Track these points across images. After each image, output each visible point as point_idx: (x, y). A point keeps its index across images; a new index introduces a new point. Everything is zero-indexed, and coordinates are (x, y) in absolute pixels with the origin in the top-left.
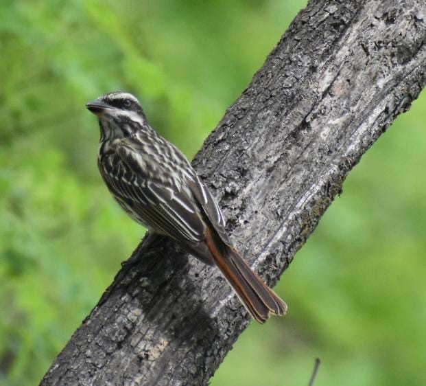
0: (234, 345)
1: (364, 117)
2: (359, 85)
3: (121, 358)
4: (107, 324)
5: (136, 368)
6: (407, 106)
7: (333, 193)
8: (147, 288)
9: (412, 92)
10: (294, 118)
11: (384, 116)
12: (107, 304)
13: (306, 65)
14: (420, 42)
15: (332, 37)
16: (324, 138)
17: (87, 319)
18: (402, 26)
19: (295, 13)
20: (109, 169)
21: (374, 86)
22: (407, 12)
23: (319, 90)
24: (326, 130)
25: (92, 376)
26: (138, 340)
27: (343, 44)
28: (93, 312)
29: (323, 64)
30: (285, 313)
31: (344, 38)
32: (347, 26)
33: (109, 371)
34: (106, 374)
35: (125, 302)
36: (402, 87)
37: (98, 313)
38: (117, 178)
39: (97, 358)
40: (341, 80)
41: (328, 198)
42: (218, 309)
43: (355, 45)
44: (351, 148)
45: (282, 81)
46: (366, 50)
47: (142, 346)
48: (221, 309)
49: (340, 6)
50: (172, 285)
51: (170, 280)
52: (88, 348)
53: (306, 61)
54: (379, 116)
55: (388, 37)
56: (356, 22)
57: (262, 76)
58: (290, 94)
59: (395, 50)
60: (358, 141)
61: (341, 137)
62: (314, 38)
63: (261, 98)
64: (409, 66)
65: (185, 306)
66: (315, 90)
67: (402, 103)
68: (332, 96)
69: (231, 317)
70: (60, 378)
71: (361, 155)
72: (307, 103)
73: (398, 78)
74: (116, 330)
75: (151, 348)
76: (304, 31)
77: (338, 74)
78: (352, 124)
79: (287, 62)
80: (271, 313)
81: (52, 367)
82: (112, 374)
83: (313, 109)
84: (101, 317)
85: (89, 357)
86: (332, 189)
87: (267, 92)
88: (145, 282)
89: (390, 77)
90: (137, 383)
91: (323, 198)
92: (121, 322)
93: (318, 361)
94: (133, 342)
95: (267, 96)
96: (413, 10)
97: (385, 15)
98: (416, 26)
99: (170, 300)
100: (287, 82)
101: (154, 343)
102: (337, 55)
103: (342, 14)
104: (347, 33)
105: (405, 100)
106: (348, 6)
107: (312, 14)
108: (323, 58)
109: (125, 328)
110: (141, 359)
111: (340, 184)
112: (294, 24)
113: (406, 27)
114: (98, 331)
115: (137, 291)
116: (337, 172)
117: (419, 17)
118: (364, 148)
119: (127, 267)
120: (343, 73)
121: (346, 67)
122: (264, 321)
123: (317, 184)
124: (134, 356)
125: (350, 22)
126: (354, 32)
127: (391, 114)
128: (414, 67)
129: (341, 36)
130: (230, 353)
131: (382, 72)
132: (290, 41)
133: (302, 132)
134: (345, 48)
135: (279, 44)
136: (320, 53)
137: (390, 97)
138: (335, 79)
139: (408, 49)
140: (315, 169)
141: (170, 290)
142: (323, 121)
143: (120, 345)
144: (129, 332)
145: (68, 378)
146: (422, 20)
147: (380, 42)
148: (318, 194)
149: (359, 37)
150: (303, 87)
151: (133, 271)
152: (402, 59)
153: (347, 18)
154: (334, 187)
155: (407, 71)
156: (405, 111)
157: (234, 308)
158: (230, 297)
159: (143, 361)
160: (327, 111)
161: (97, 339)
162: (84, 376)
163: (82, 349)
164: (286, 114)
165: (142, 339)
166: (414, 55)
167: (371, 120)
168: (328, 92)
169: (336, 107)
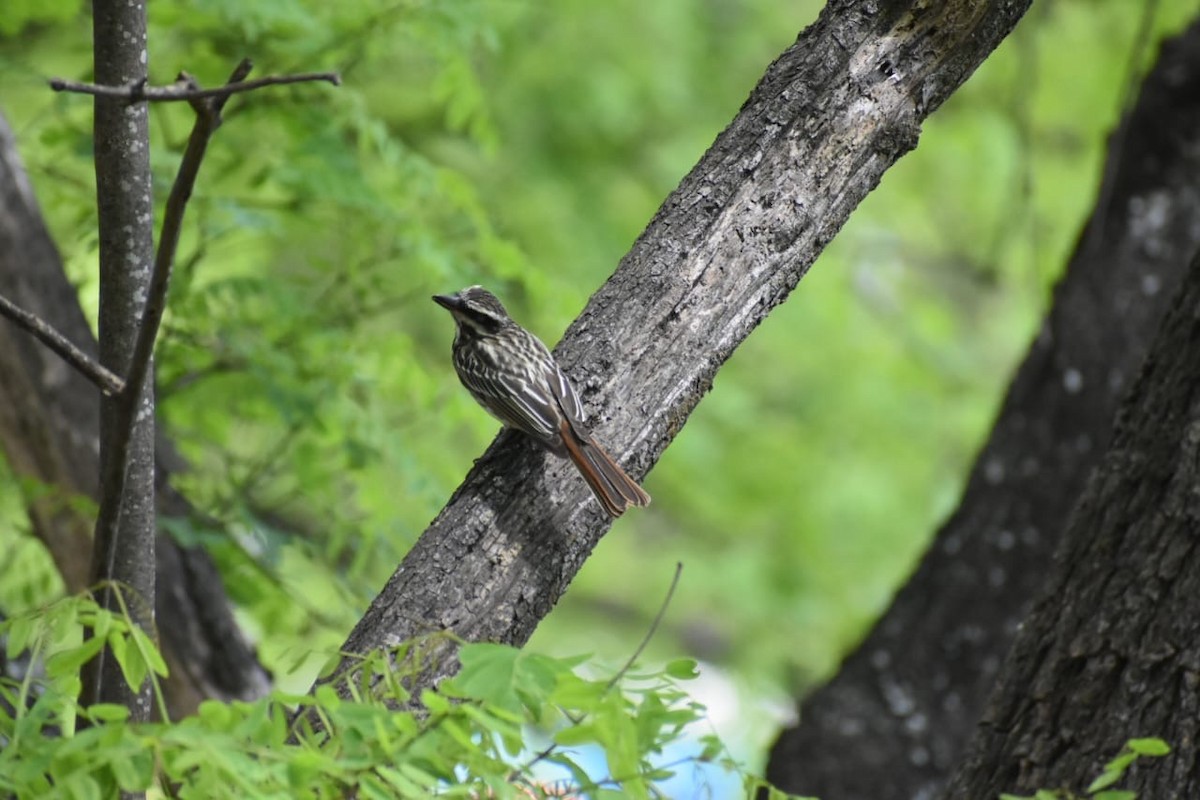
0: (593, 551)
1: (737, 309)
2: (732, 274)
3: (471, 563)
4: (457, 526)
5: (488, 574)
6: (783, 297)
7: (703, 390)
8: (501, 488)
9: (790, 282)
10: (662, 307)
11: (760, 307)
12: (457, 504)
13: (676, 250)
14: (799, 229)
15: (705, 221)
16: (694, 331)
17: (436, 520)
18: (781, 211)
19: (666, 195)
20: (461, 362)
21: (749, 275)
22: (786, 196)
23: (690, 278)
24: (697, 322)
25: (439, 581)
26: (490, 543)
27: (716, 229)
28: (442, 513)
29: (694, 250)
30: (646, 505)
31: (717, 222)
32: (721, 210)
33: (459, 576)
34: (455, 580)
35: (476, 503)
36: (779, 276)
37: (447, 514)
38: (468, 371)
39: (445, 562)
40: (713, 268)
41: (697, 395)
42: (577, 512)
43: (728, 231)
44: (723, 341)
45: (650, 268)
46: (741, 236)
47: (494, 550)
48: (580, 513)
49: (714, 188)
50: (527, 486)
51: (525, 480)
52: (436, 551)
53: (676, 247)
54: (754, 307)
55: (765, 222)
56: (730, 205)
57: (629, 262)
58: (659, 282)
59: (772, 236)
60: (731, 334)
61: (712, 330)
62: (685, 223)
63: (627, 286)
64: (786, 254)
65: (541, 507)
66: (685, 278)
67: (779, 293)
68: (703, 285)
69: (591, 521)
70: (406, 583)
71: (733, 349)
72: (677, 292)
73: (775, 267)
74: (466, 533)
75: (504, 553)
76: (675, 214)
77: (711, 262)
78: (726, 314)
79: (656, 247)
80: (629, 504)
81: (397, 571)
82: (461, 579)
83: (682, 298)
84: (451, 519)
85: (437, 561)
86: (702, 385)
87: (634, 279)
88: (499, 481)
89: (767, 265)
90: (488, 590)
91: (692, 395)
92: (473, 524)
93: (680, 566)
94: (485, 546)
95: (633, 283)
96: (792, 193)
97: (762, 198)
98: (795, 211)
99: (525, 501)
100: (655, 269)
101: (507, 547)
102: (710, 241)
103: (716, 197)
104: (721, 217)
105: (782, 290)
106: (722, 188)
107: (683, 196)
108: (694, 243)
109: (477, 531)
110: (493, 564)
111: (711, 380)
112: (664, 206)
113: (785, 212)
114: (448, 534)
115: (489, 491)
116: (707, 367)
117: (799, 201)
118: (737, 341)
119: (480, 465)
120: (715, 260)
121: (719, 254)
122: (621, 513)
123: (686, 380)
124: (486, 561)
125: (724, 206)
126: (728, 216)
127: (767, 305)
128: (792, 255)
129: (714, 221)
130: (589, 558)
131: (758, 260)
132: (659, 225)
133: (671, 323)
134: (718, 233)
135: (647, 227)
136: (692, 238)
137: (766, 288)
138: (707, 266)
139: (786, 236)
140: (683, 363)
141: (526, 491)
142: (694, 312)
143: (470, 550)
144: (481, 535)
145: (415, 583)
146: (801, 205)
147: (756, 228)
148: (686, 390)
149: (734, 222)
150: (673, 275)
151: (486, 469)
152: (779, 247)
153: (721, 201)
154: (704, 383)
155: (785, 259)
156: (781, 303)
157: (594, 511)
158: (590, 499)
159: (497, 567)
160: (698, 301)
161: (447, 542)
162: (431, 582)
163: (430, 552)
164: (654, 304)
165: (494, 542)
166: (792, 243)
167: (745, 311)
168: (699, 280)
169: (707, 297)
